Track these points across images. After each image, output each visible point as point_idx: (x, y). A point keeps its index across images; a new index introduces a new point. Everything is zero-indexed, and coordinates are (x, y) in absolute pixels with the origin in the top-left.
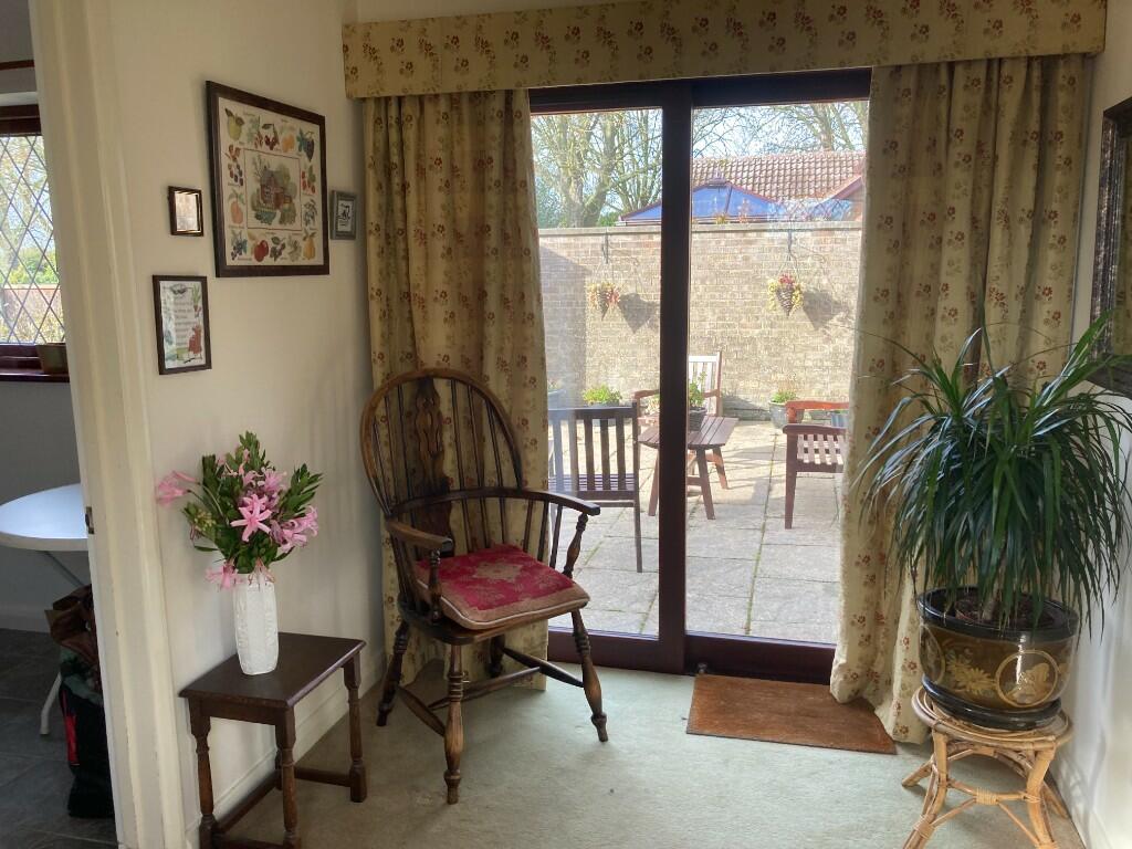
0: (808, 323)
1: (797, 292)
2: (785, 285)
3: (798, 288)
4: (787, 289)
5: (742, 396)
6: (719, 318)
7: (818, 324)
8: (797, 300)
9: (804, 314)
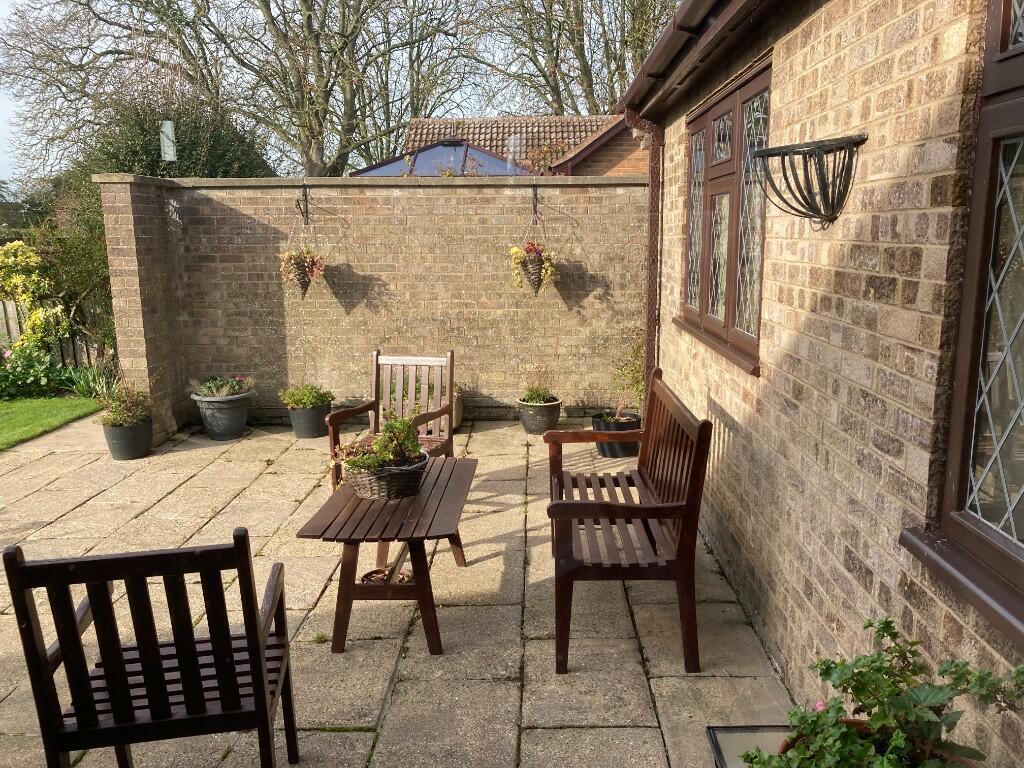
0: (560, 302)
1: (547, 264)
2: (533, 255)
3: (549, 259)
4: (534, 260)
5: (485, 391)
6: (454, 296)
7: (572, 302)
8: (547, 273)
9: (555, 291)
